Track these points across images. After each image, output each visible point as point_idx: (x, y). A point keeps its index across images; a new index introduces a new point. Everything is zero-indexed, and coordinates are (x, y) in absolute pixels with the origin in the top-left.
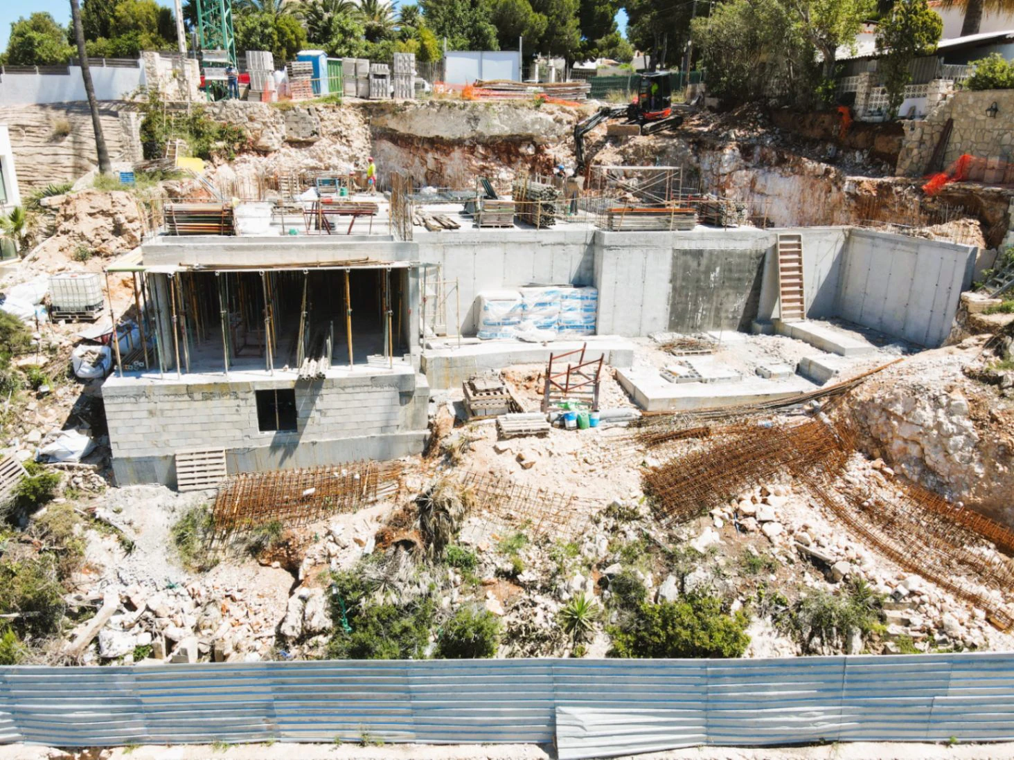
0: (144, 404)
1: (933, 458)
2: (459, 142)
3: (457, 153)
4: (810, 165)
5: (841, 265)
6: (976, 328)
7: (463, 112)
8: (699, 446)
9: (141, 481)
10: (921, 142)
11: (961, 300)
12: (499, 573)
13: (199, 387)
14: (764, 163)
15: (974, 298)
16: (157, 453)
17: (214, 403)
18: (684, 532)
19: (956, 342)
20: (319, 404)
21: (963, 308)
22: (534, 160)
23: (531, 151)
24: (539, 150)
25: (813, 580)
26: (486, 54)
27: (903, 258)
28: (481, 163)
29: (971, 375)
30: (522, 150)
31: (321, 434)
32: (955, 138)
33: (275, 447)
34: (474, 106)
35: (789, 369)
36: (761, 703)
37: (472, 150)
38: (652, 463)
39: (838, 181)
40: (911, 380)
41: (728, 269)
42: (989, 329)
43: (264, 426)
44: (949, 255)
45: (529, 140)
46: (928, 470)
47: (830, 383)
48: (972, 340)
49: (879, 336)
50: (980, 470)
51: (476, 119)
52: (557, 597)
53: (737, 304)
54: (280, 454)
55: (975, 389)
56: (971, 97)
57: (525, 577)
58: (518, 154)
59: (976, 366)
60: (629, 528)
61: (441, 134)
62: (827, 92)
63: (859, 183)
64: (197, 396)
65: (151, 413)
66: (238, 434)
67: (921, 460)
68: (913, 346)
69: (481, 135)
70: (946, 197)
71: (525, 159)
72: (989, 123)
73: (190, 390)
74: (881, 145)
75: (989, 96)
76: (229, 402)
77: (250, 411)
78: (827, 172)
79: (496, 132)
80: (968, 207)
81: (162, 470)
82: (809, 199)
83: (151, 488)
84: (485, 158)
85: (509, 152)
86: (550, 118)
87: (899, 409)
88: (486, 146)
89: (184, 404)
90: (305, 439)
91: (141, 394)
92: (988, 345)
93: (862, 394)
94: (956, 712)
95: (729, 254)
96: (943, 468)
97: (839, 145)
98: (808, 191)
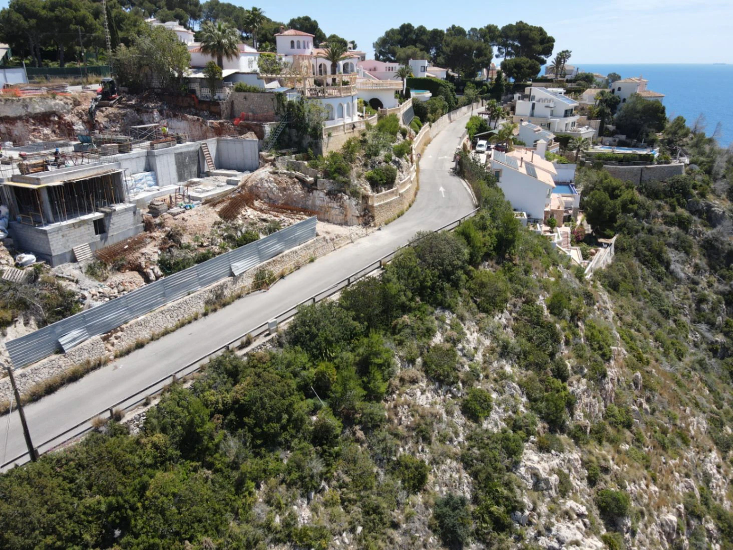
0: (61, 234)
1: (271, 195)
2: (20, 118)
3: (19, 124)
4: (190, 117)
5: (218, 151)
6: (267, 161)
7: (20, 103)
8: (225, 204)
9: (62, 263)
10: (227, 108)
11: (259, 155)
12: (198, 246)
13: (76, 223)
14: (168, 117)
15: (264, 153)
16: (66, 251)
17: (82, 228)
18: (235, 222)
19: (263, 166)
20: (112, 221)
21: (260, 157)
22: (59, 123)
23: (56, 119)
24: (60, 118)
25: (264, 224)
26: (7, 70)
27: (238, 146)
28: (33, 127)
29: (271, 173)
30: (52, 118)
31: (113, 232)
32: (236, 106)
33: (102, 239)
34: (24, 100)
35: (225, 184)
36: (268, 247)
37: (27, 121)
38: (218, 210)
39: (204, 122)
40: (259, 177)
41: (190, 157)
42: (270, 161)
43: (97, 233)
44: (252, 143)
45: (54, 113)
46: (270, 199)
47: (240, 184)
48: (267, 165)
49: (241, 170)
50: (281, 195)
51: (27, 106)
52: (216, 245)
53: (195, 169)
54: (103, 241)
55: (274, 176)
56: (237, 94)
57: (205, 244)
58: (50, 121)
59: (271, 170)
60: (222, 226)
61: (8, 115)
62: (185, 89)
63: (212, 123)
64: (76, 226)
65: (63, 236)
66: (90, 237)
67: (268, 197)
68: (252, 171)
69: (30, 113)
70: (241, 125)
71: (54, 123)
72: (245, 103)
73: (74, 225)
74: (213, 109)
75: (243, 94)
76: (87, 226)
77: (92, 229)
78: (198, 120)
79: (38, 111)
80: (248, 128)
81: (68, 257)
82: (194, 130)
83: (66, 264)
84: (34, 124)
85: (45, 120)
86: (62, 102)
87: (259, 185)
88: (34, 118)
89: (73, 230)
90: (110, 235)
91: (60, 229)
92: (271, 165)
93: (249, 185)
94: (299, 237)
95: (189, 152)
96: (273, 197)
97: (196, 109)
98: (192, 127)
